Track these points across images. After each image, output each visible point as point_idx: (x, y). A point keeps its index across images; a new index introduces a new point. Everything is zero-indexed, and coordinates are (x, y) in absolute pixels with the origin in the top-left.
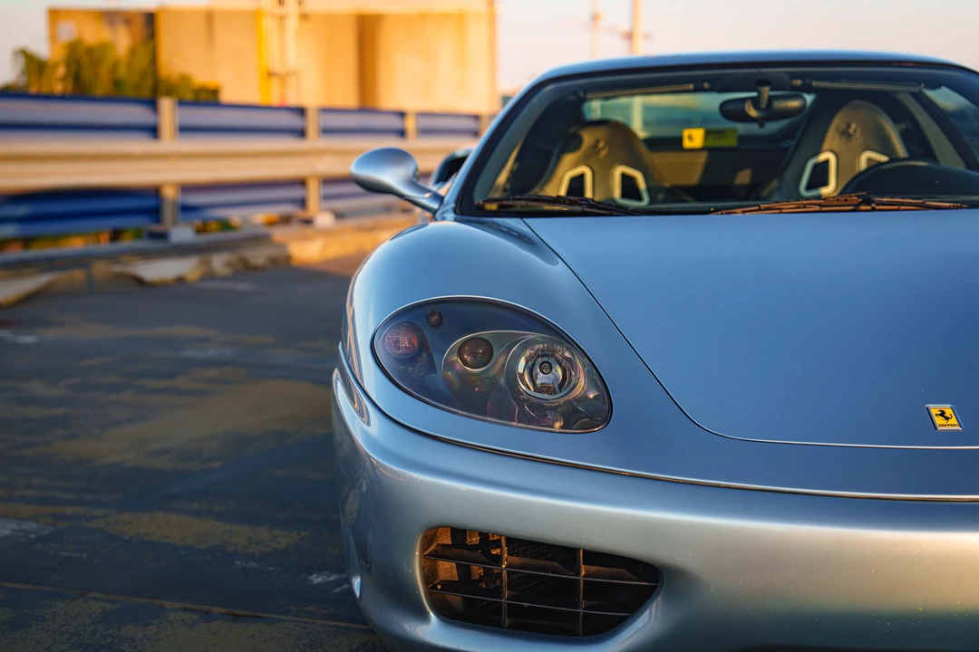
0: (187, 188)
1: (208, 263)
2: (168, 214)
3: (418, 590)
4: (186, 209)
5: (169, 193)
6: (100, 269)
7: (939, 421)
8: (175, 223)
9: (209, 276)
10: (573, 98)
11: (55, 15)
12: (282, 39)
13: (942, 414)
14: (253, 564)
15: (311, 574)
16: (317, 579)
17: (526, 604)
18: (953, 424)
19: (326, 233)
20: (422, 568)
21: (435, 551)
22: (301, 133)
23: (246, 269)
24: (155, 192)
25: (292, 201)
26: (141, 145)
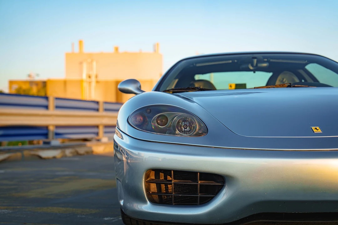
0: (57, 127)
1: (64, 152)
2: (51, 135)
3: (144, 193)
4: (57, 134)
5: (51, 128)
6: (26, 153)
7: (315, 130)
8: (53, 139)
9: (65, 156)
10: (192, 66)
11: (11, 83)
12: (90, 89)
13: (316, 129)
14: (84, 216)
15: (104, 218)
16: (106, 219)
17: (180, 195)
18: (320, 131)
19: (105, 144)
20: (145, 186)
21: (149, 180)
22: (97, 110)
23: (78, 154)
24: (46, 128)
25: (94, 133)
26: (42, 111)
